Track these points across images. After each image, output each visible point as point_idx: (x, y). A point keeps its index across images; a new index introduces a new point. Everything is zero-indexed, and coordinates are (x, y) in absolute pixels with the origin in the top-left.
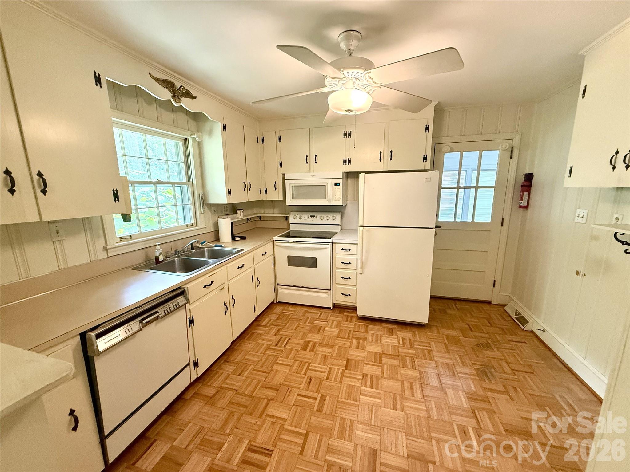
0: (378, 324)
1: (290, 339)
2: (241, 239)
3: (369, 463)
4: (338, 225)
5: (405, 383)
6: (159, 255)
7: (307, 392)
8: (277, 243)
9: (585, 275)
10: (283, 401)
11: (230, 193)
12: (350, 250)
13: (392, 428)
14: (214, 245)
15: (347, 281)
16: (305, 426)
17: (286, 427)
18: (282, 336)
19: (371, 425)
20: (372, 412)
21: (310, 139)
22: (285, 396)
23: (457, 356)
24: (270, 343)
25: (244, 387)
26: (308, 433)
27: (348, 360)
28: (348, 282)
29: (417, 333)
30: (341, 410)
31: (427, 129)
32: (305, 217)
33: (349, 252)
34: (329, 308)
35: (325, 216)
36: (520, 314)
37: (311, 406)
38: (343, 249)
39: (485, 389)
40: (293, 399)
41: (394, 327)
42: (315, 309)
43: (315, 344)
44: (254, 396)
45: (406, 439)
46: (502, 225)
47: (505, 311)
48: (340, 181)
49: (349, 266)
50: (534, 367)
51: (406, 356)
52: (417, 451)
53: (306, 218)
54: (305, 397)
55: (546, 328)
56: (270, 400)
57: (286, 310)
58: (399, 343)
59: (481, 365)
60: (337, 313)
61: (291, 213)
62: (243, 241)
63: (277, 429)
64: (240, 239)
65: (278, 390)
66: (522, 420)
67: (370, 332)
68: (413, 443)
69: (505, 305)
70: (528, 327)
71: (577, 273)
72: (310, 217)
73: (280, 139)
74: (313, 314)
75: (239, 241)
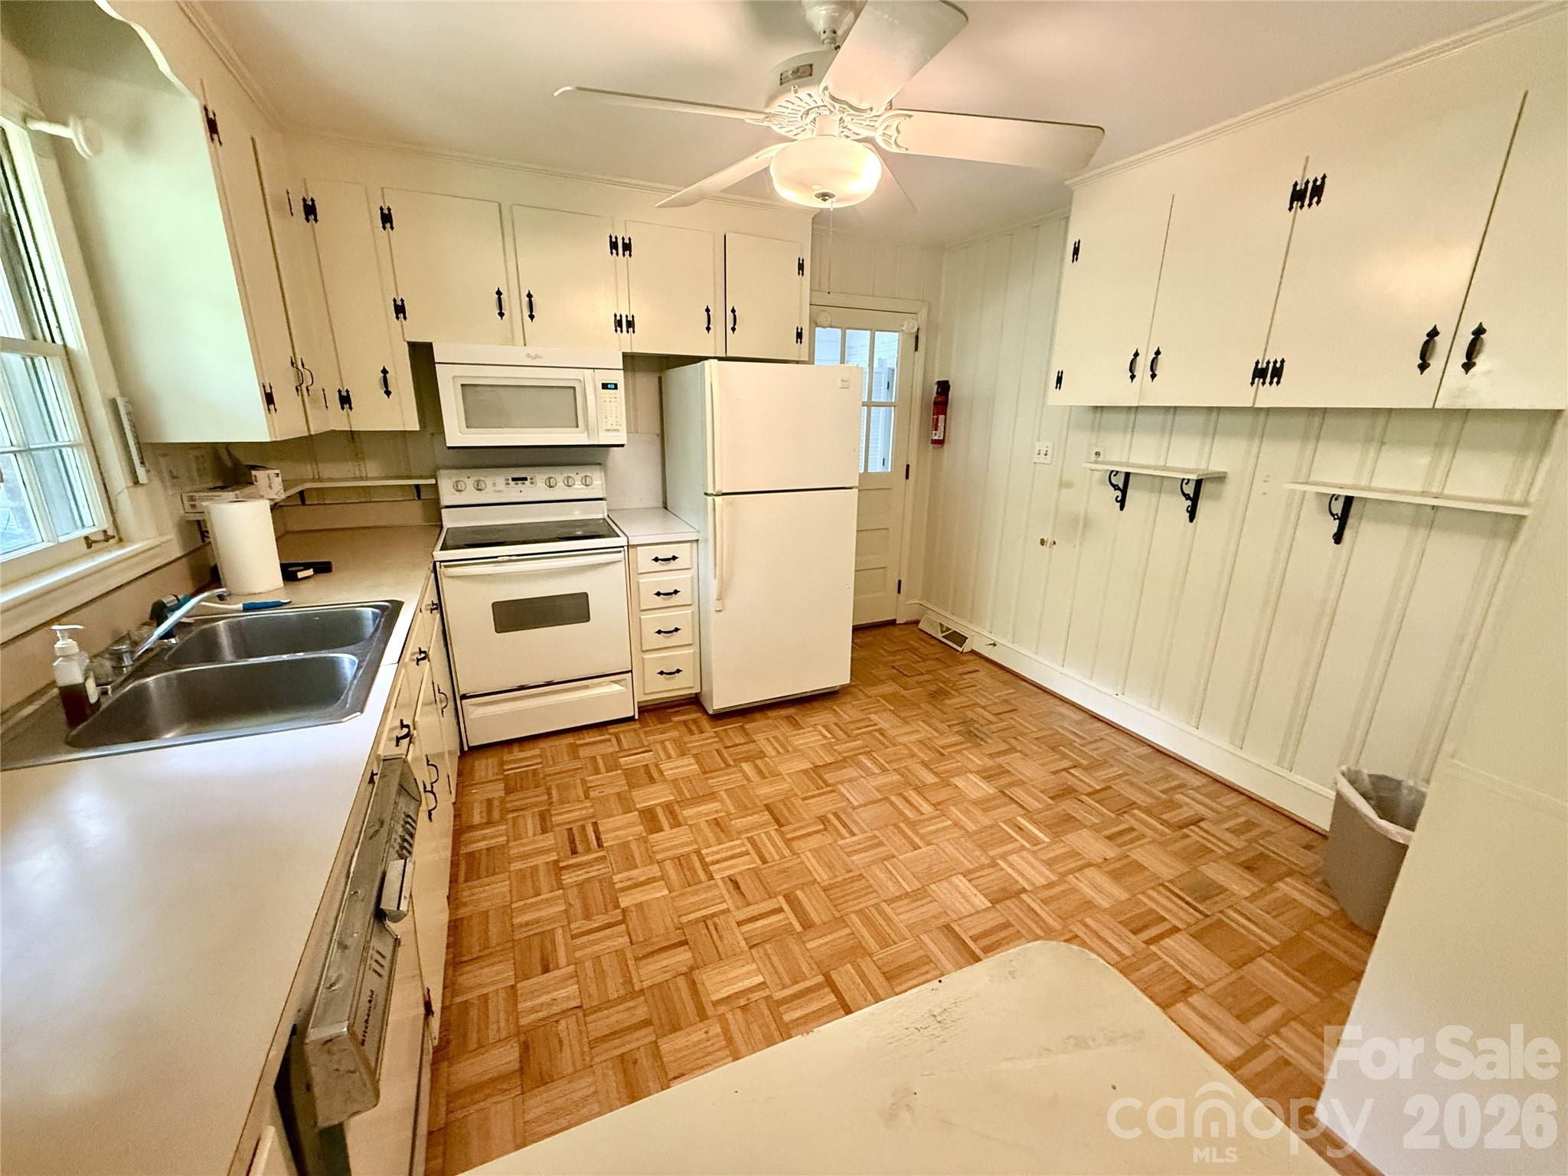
0: (758, 715)
1: (595, 824)
2: (316, 572)
3: (957, 949)
4: (601, 499)
5: (893, 798)
6: (86, 680)
7: (750, 908)
8: (450, 569)
9: (1054, 543)
10: (720, 955)
11: (269, 399)
12: (674, 558)
13: (938, 879)
14: (240, 606)
15: (673, 638)
16: (812, 969)
17: (778, 995)
18: (569, 826)
19: (907, 893)
20: (891, 873)
21: (503, 239)
22: (714, 942)
23: (922, 724)
24: (553, 857)
25: (593, 989)
26: (827, 977)
27: (767, 807)
28: (674, 640)
29: (835, 707)
30: (843, 900)
31: (801, 267)
32: (494, 484)
33: (672, 565)
34: (629, 719)
35: (559, 475)
36: (948, 629)
37: (788, 929)
38: (656, 560)
39: (991, 756)
40: (737, 938)
41: (791, 711)
42: (591, 732)
43: (668, 808)
44: (642, 991)
45: (970, 881)
46: (907, 477)
47: (922, 631)
48: (619, 377)
49: (675, 600)
50: (1013, 702)
51: (856, 755)
52: (995, 889)
53: (497, 486)
54: (757, 920)
55: (997, 639)
56: (689, 975)
57: (511, 762)
58: (825, 737)
59: (959, 724)
60: (653, 724)
61: (442, 472)
62: (322, 577)
63: (766, 1012)
64: (310, 572)
65: (685, 943)
66: (1054, 777)
67: (760, 738)
68: (982, 880)
69: (917, 622)
70: (966, 648)
71: (1043, 542)
72: (510, 481)
73: (387, 219)
74: (600, 747)
75: (311, 580)
